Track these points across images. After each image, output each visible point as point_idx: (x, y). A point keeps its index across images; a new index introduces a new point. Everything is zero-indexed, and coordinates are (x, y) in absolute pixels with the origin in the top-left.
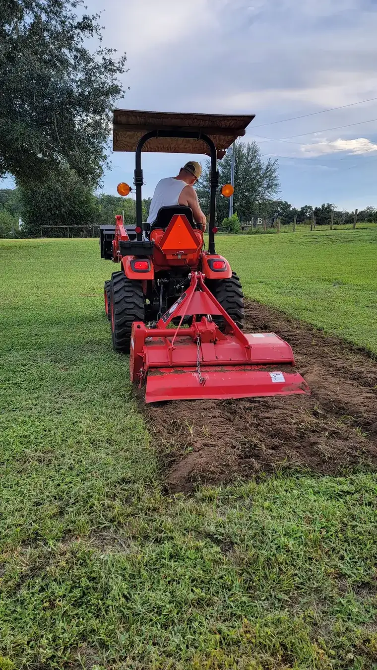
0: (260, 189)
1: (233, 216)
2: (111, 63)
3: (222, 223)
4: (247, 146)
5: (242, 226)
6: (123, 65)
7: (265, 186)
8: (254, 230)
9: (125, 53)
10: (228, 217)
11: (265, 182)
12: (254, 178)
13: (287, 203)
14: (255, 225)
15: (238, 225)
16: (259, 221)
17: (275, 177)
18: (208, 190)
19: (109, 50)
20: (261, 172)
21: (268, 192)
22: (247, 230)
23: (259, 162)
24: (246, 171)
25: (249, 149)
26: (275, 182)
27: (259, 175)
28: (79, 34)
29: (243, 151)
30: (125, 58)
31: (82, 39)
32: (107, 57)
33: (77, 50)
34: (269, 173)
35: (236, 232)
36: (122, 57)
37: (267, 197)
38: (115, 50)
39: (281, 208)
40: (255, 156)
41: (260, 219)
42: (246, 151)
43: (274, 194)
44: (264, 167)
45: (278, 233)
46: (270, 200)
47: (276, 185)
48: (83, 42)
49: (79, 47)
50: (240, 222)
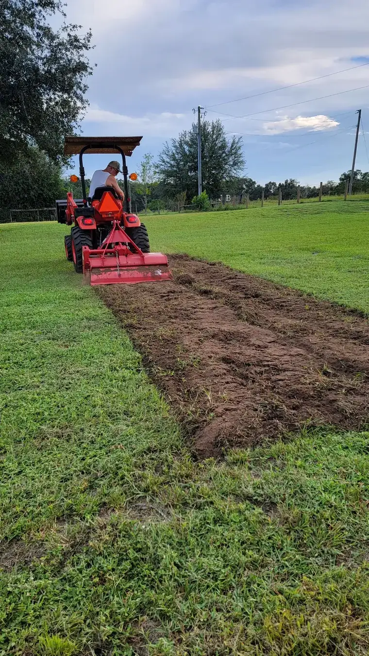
0: (226, 167)
1: (202, 194)
2: (77, 40)
3: (192, 202)
4: (211, 124)
5: (212, 203)
6: (89, 41)
7: (231, 163)
8: (223, 207)
9: (90, 29)
10: (197, 193)
11: (231, 159)
12: (220, 156)
13: (252, 180)
14: (224, 201)
15: (208, 202)
16: (227, 198)
17: (240, 155)
18: (175, 169)
19: (74, 27)
20: (227, 150)
21: (235, 170)
22: (217, 207)
23: (224, 140)
24: (212, 150)
25: (213, 127)
26: (241, 159)
27: (224, 152)
28: (40, 11)
29: (208, 129)
30: (91, 35)
31: (44, 17)
32: (72, 34)
33: (40, 28)
34: (235, 151)
35: (207, 210)
36: (88, 34)
37: (233, 174)
38: (80, 26)
39: (246, 186)
40: (219, 134)
41: (229, 197)
42: (211, 130)
43: (240, 171)
44: (229, 145)
45: (247, 208)
46: (236, 178)
47: (242, 162)
48: (45, 19)
49: (41, 24)
50: (209, 200)
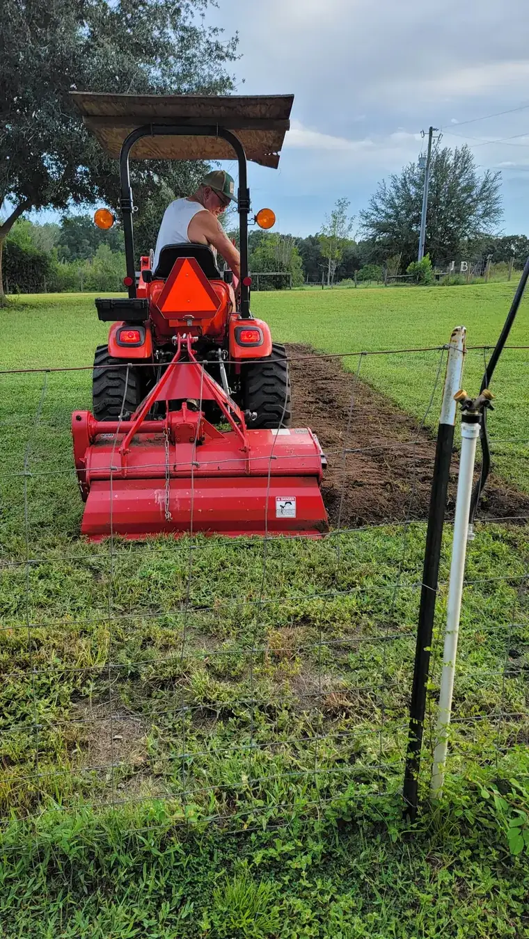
0: (472, 218)
1: (423, 260)
2: (218, 48)
3: (407, 270)
4: (454, 153)
5: (435, 274)
6: (234, 49)
7: (480, 213)
8: (452, 280)
9: (237, 32)
10: (415, 259)
11: (480, 206)
12: (463, 202)
13: (526, 238)
14: (457, 271)
15: (430, 273)
16: (462, 265)
17: (496, 199)
18: (392, 221)
19: (215, 30)
20: (474, 192)
21: (485, 223)
22: (442, 280)
23: (472, 177)
24: (452, 192)
25: (457, 158)
26: (496, 207)
27: (470, 196)
28: (188, 5)
29: (447, 160)
30: (237, 40)
31: (192, 13)
32: (212, 40)
33: (184, 29)
34: (487, 193)
35: (426, 284)
36: (233, 38)
37: (481, 230)
38: (222, 30)
40: (465, 168)
41: (465, 264)
42: (453, 162)
43: (493, 225)
44: (480, 185)
45: (486, 282)
46: (486, 235)
47: (496, 211)
48: (193, 17)
49: (187, 24)
50: (433, 268)
